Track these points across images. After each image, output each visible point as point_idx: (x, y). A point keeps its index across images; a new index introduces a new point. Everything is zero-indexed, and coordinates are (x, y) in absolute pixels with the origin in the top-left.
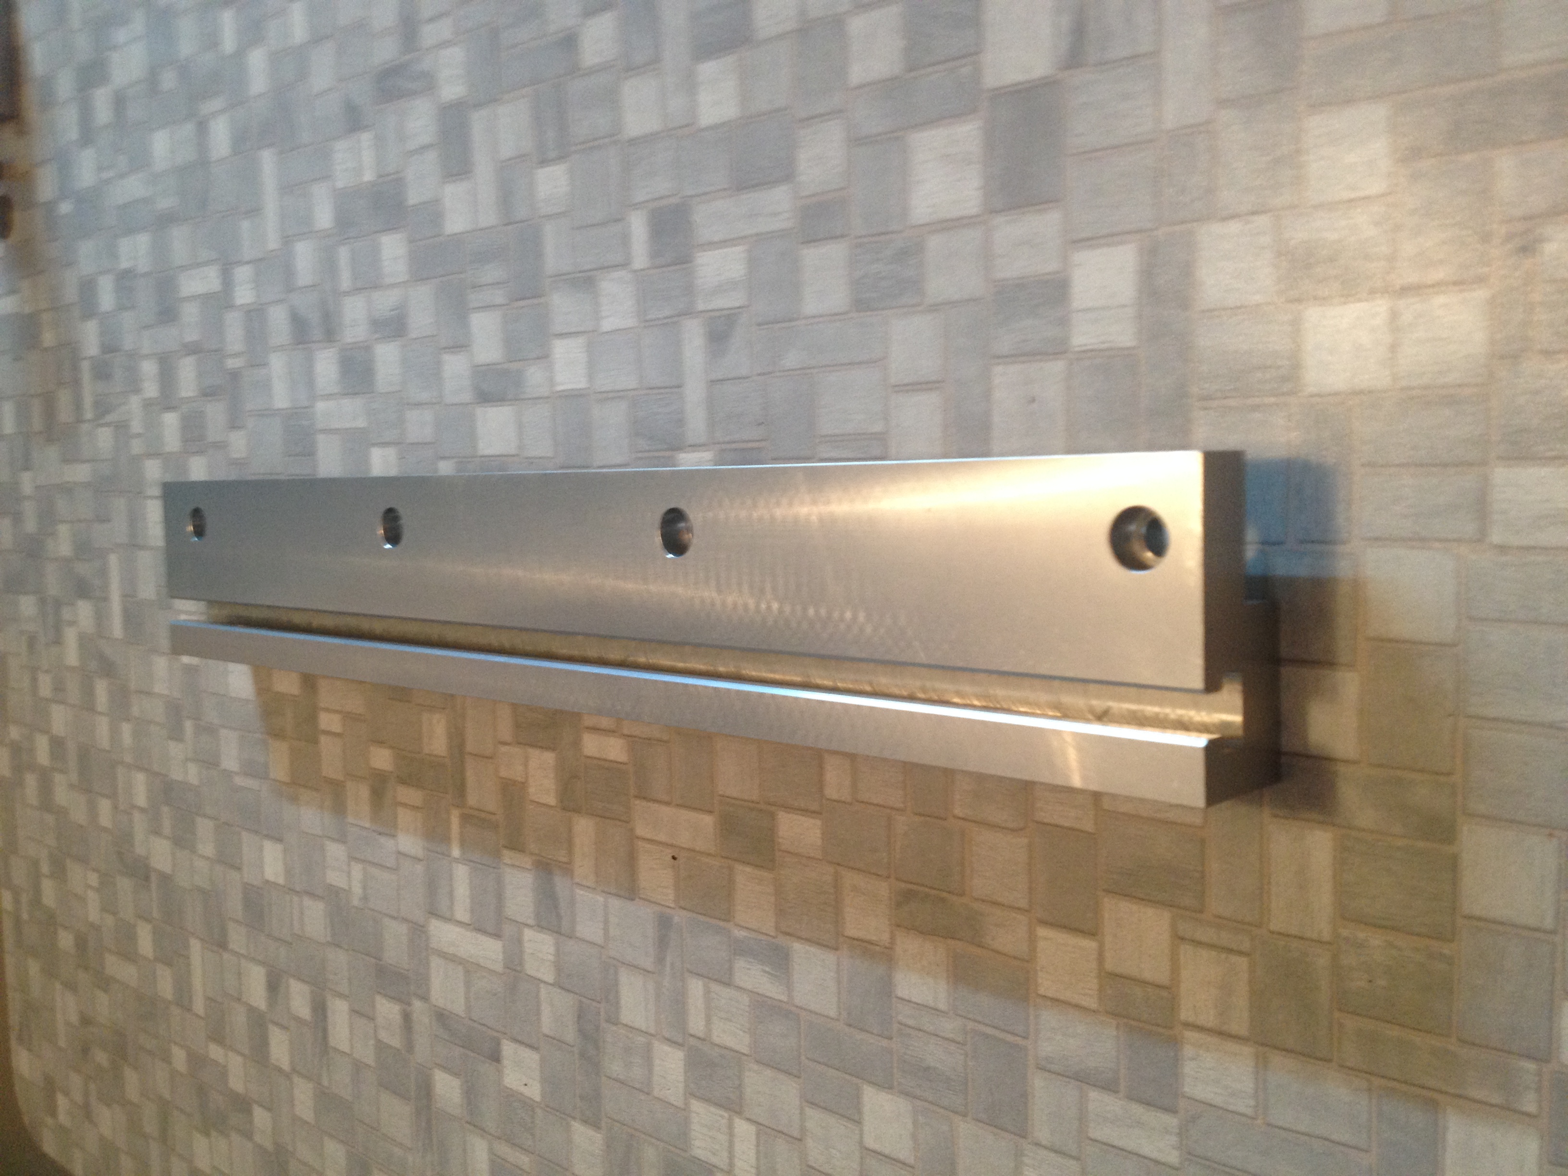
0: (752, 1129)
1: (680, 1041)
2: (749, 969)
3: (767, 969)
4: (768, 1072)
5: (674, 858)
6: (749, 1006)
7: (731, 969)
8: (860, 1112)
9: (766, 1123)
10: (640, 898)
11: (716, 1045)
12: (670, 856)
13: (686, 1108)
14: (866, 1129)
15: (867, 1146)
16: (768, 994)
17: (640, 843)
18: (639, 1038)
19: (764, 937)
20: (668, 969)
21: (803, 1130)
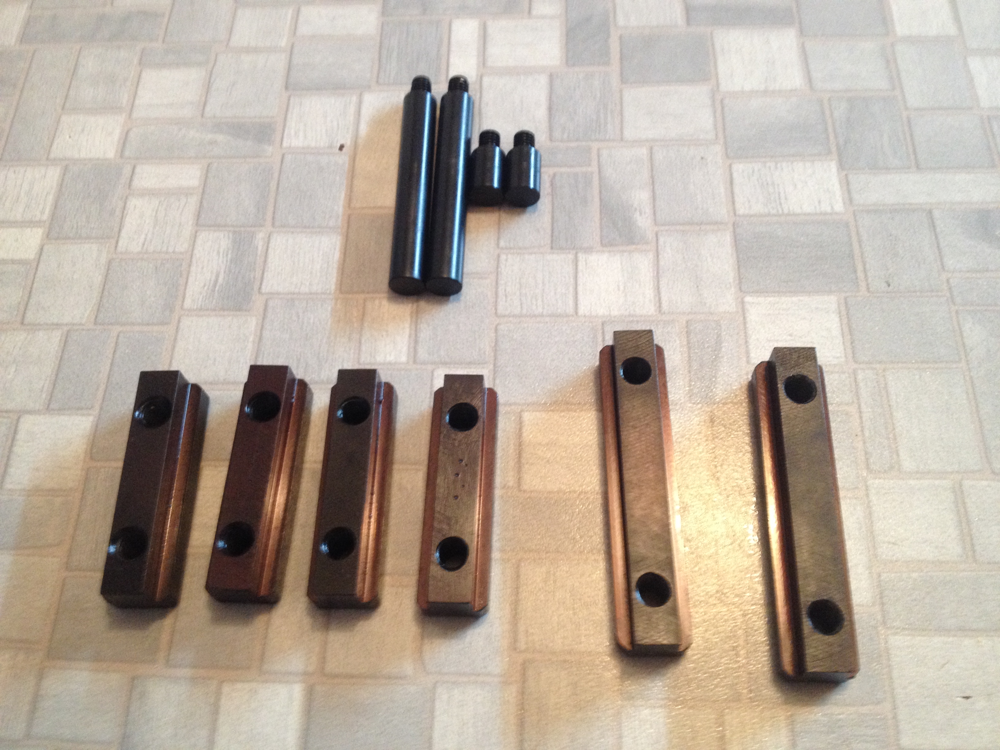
0: (31, 255)
1: (127, 153)
2: (218, 253)
3: (220, 280)
4: (98, 279)
5: (341, 147)
6: (174, 252)
7: (217, 226)
8: (61, 410)
9: (40, 274)
10: (289, 98)
11: (125, 203)
12: (342, 142)
13: (51, 161)
14: (41, 419)
15: (22, 420)
16: (191, 280)
17: (354, 99)
18: (126, 96)
19: (258, 275)
20: (210, 136)
21: (35, 327)
